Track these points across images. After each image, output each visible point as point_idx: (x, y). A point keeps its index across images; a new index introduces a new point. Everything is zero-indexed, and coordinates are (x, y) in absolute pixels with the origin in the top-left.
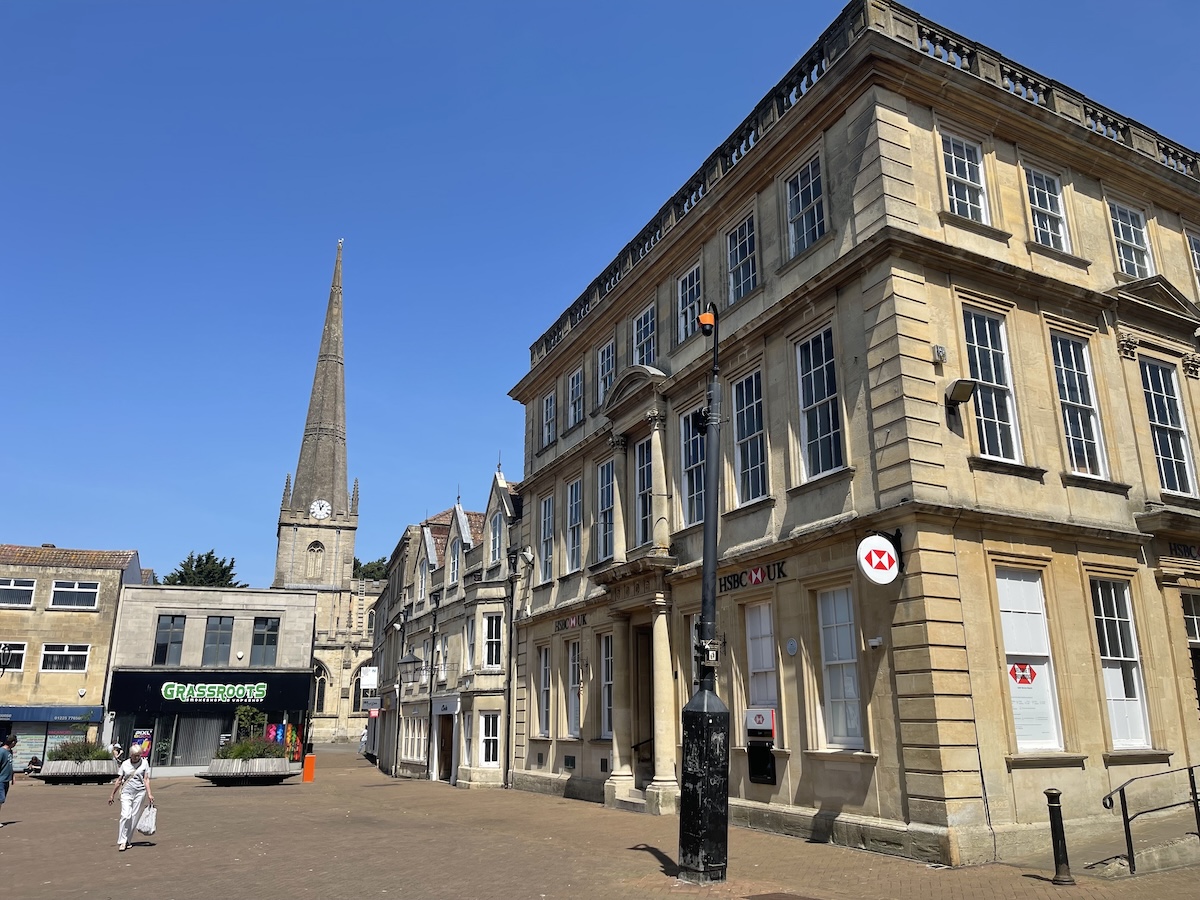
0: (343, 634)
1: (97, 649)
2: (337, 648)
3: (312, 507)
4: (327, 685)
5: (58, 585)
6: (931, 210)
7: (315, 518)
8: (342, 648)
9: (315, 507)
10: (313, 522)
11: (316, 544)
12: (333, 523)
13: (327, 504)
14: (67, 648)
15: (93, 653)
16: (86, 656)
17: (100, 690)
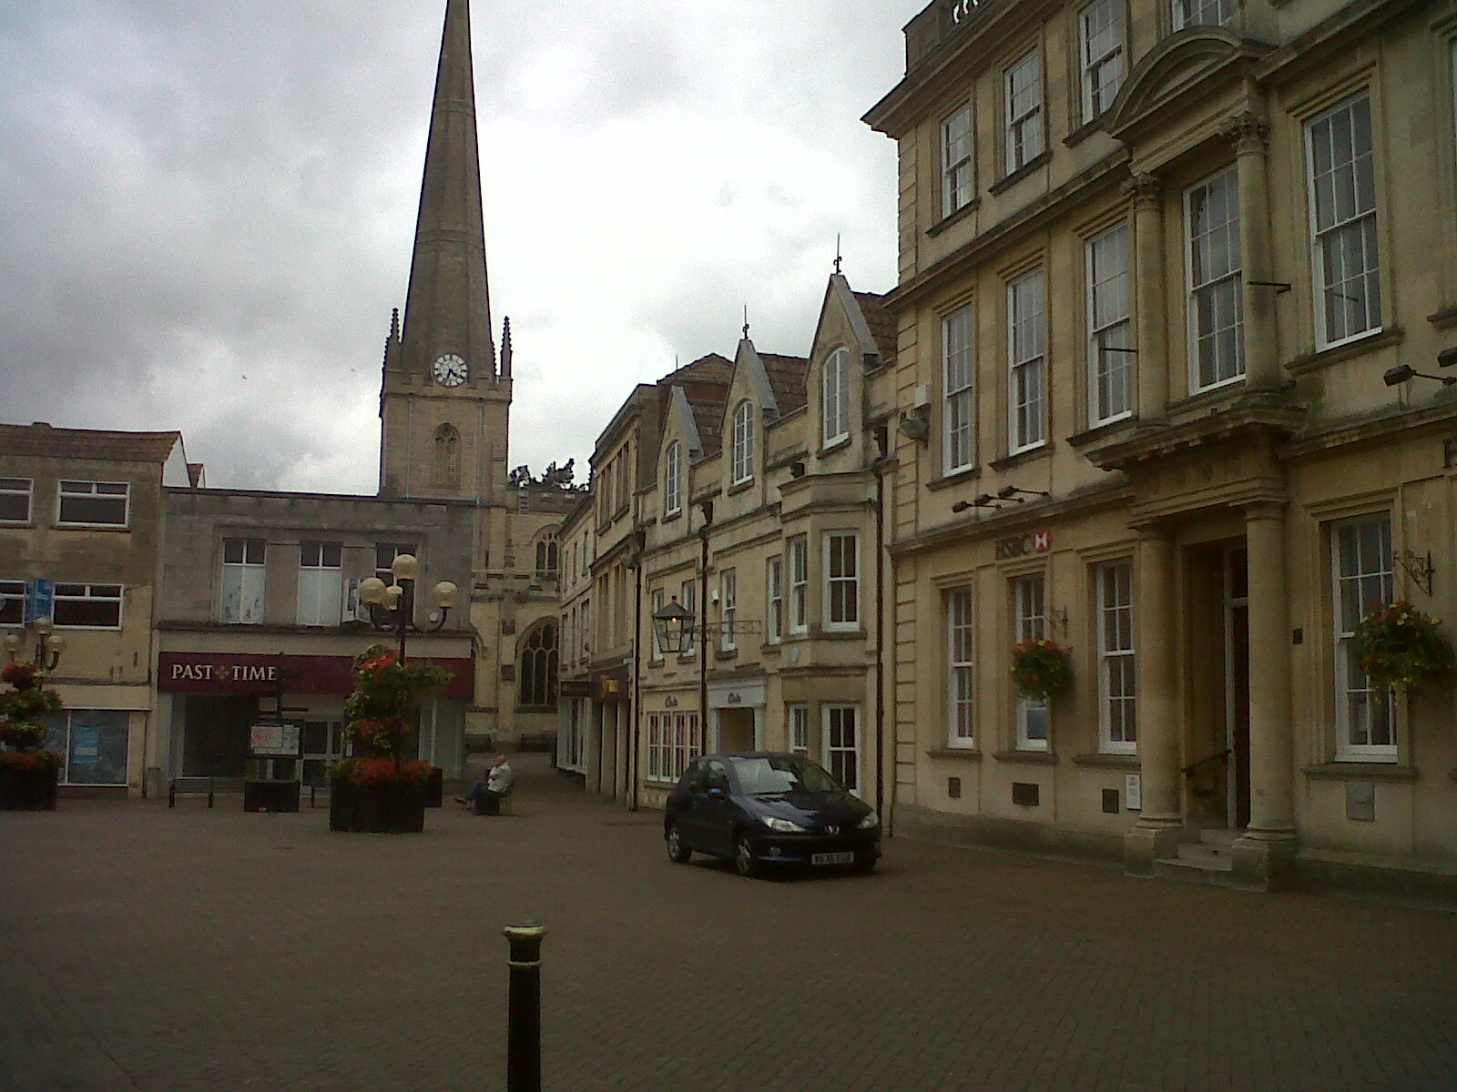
0: (500, 576)
1: (133, 592)
3: (437, 366)
4: (479, 660)
5: (66, 486)
7: (442, 385)
9: (441, 366)
10: (437, 390)
11: (446, 428)
12: (472, 394)
13: (460, 361)
14: (88, 591)
15: (129, 601)
16: (118, 603)
17: (143, 660)
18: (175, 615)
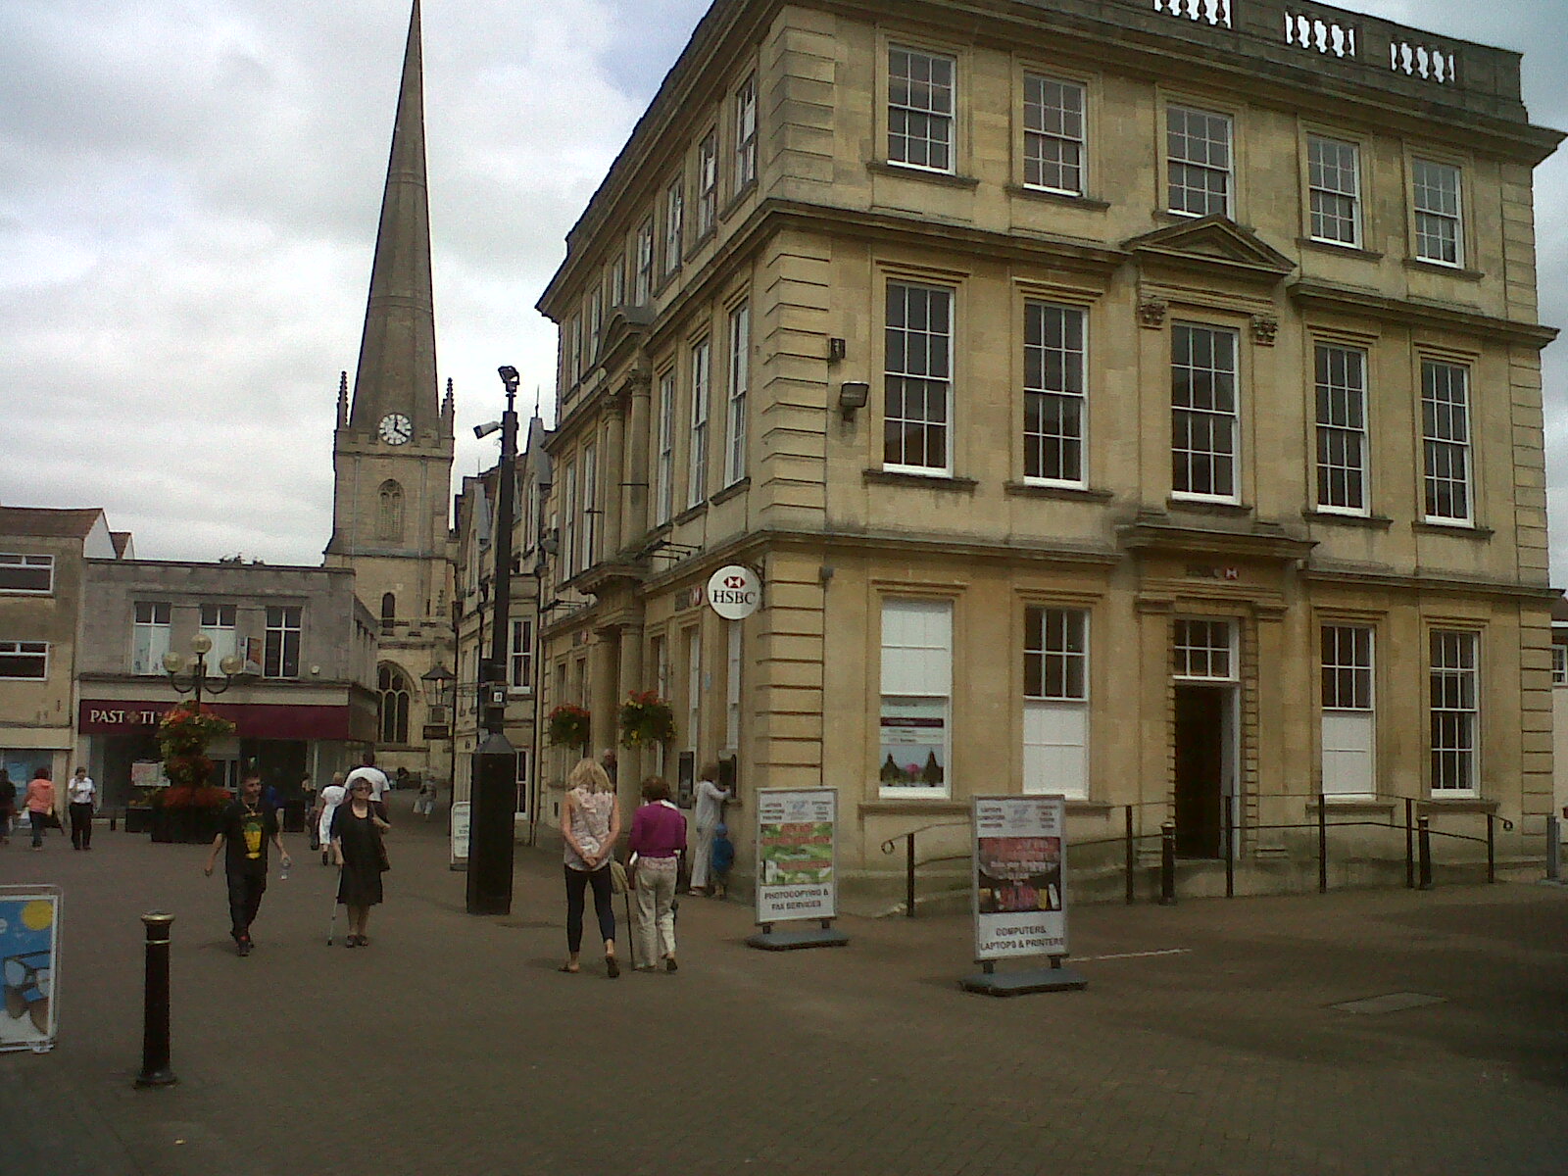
0: (432, 625)
1: (57, 649)
2: (423, 647)
3: (382, 425)
4: (411, 703)
6: (857, 161)
7: (387, 442)
8: (433, 646)
9: (386, 425)
10: (381, 449)
11: (391, 483)
12: (415, 451)
13: (405, 421)
14: (18, 647)
15: (52, 656)
16: (43, 658)
17: (66, 707)
18: (94, 668)
